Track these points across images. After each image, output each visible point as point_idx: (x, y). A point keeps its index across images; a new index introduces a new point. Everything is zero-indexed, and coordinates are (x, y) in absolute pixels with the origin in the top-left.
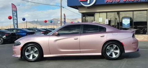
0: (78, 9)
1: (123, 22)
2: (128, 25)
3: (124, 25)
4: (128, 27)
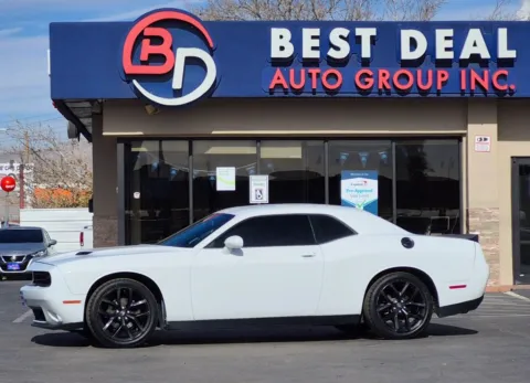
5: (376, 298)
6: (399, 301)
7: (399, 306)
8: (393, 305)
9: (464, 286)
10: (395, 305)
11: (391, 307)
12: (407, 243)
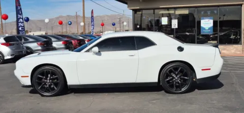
0: (126, 3)
1: (202, 25)
2: (209, 29)
3: (204, 29)
4: (209, 32)
5: (164, 75)
6: (177, 76)
7: (176, 78)
8: (173, 78)
9: (210, 69)
10: (174, 78)
11: (172, 79)
12: (180, 49)
